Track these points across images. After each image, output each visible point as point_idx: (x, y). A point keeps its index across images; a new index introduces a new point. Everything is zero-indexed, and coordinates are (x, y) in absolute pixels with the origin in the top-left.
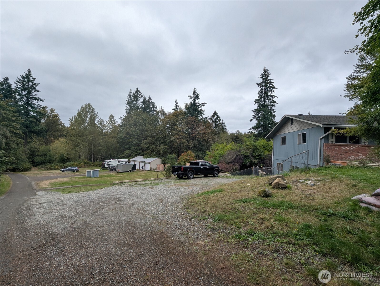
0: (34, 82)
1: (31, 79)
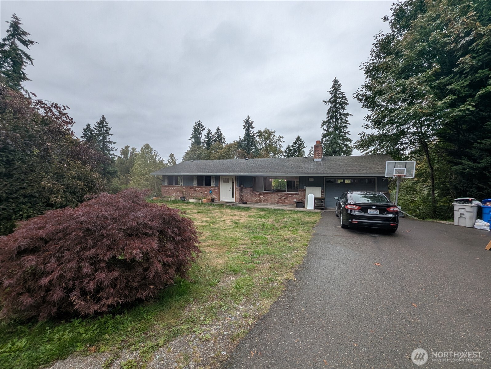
0: (108, 127)
1: (105, 124)
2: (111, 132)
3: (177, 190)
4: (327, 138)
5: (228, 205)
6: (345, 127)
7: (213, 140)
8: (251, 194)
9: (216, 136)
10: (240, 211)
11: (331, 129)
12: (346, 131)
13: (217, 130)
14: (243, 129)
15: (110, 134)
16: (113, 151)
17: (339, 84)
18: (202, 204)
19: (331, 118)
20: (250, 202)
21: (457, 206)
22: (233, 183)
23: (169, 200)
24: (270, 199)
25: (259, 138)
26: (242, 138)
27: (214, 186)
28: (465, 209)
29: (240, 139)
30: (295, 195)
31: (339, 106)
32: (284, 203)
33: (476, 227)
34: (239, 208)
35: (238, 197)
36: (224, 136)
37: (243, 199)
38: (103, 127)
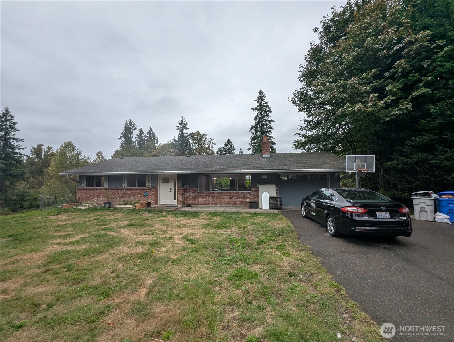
0: (13, 121)
1: (9, 118)
2: (16, 127)
3: (99, 194)
4: (256, 141)
5: (169, 210)
6: (270, 131)
7: (146, 140)
8: (196, 195)
9: (148, 136)
10: (186, 217)
11: (258, 133)
12: (271, 136)
13: (149, 130)
14: (177, 129)
15: (15, 130)
16: (19, 149)
17: (264, 95)
18: (135, 210)
19: (258, 124)
20: (195, 204)
21: (416, 200)
22: (174, 183)
23: (87, 207)
24: (219, 200)
25: (192, 140)
26: (176, 138)
27: (150, 187)
28: (426, 202)
29: (174, 139)
30: (248, 194)
31: (264, 114)
32: (235, 204)
33: (437, 221)
34: (185, 214)
35: (181, 199)
36: (157, 136)
37: (187, 201)
38: (6, 121)
